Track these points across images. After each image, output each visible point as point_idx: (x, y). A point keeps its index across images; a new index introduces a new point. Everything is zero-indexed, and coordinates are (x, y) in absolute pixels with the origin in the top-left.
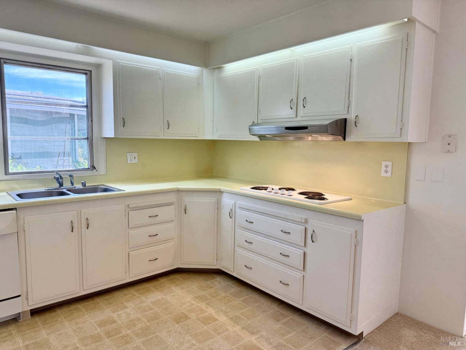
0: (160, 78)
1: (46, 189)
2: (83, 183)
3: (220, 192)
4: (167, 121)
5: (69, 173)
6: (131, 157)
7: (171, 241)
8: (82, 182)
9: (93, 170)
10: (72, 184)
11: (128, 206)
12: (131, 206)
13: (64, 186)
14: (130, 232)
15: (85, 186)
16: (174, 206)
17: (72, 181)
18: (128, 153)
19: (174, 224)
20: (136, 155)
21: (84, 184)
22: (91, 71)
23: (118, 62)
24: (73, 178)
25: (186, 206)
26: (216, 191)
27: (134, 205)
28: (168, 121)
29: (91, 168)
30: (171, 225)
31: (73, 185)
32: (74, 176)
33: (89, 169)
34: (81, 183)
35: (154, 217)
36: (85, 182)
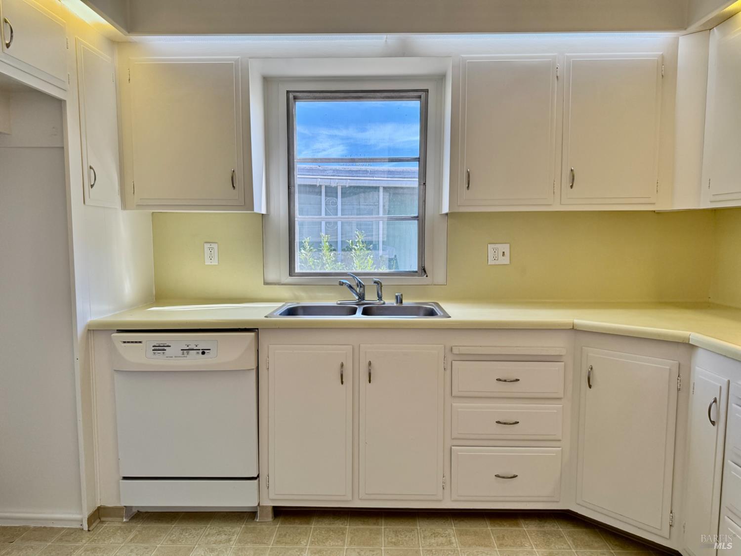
0: (557, 77)
1: (339, 302)
2: (397, 297)
3: (688, 346)
4: (570, 170)
5: (376, 279)
6: (496, 251)
7: (554, 444)
8: (397, 294)
9: (423, 274)
10: (380, 298)
11: (451, 350)
12: (455, 351)
13: (366, 299)
14: (454, 404)
15: (401, 302)
16: (563, 363)
17: (380, 292)
18: (490, 244)
19: (561, 405)
20: (506, 248)
21: (399, 300)
22: (427, 91)
23: (461, 57)
24: (381, 286)
25: (592, 369)
26: (678, 343)
27: (464, 350)
28: (572, 170)
29: (420, 272)
30: (553, 407)
31: (381, 300)
32: (383, 284)
33: (416, 274)
34: (394, 297)
35: (511, 381)
36: (402, 295)
